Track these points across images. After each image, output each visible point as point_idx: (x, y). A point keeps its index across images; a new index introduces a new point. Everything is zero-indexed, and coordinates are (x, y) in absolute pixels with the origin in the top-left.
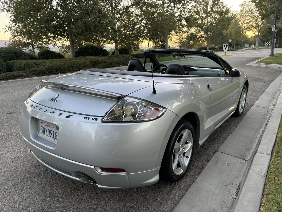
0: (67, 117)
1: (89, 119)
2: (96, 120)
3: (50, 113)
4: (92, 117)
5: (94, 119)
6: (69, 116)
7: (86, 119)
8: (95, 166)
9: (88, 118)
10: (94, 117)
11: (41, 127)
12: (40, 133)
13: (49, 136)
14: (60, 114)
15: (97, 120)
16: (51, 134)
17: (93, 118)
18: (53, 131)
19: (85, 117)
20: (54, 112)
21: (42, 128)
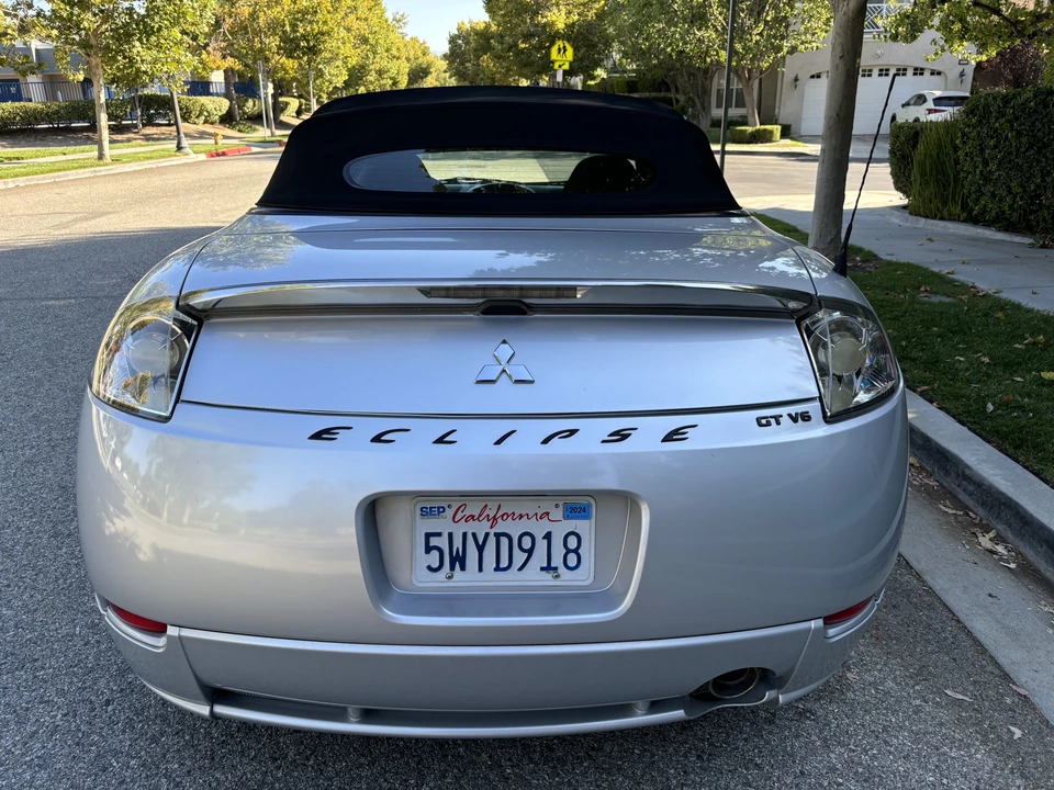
0: (668, 438)
1: (778, 423)
2: (806, 417)
3: (545, 442)
4: (785, 411)
5: (797, 414)
6: (677, 431)
7: (768, 424)
9: (773, 421)
11: (429, 534)
12: (423, 573)
13: (504, 569)
14: (620, 432)
15: (809, 419)
16: (530, 552)
17: (790, 415)
18: (539, 536)
19: (759, 419)
20: (573, 432)
21: (439, 542)
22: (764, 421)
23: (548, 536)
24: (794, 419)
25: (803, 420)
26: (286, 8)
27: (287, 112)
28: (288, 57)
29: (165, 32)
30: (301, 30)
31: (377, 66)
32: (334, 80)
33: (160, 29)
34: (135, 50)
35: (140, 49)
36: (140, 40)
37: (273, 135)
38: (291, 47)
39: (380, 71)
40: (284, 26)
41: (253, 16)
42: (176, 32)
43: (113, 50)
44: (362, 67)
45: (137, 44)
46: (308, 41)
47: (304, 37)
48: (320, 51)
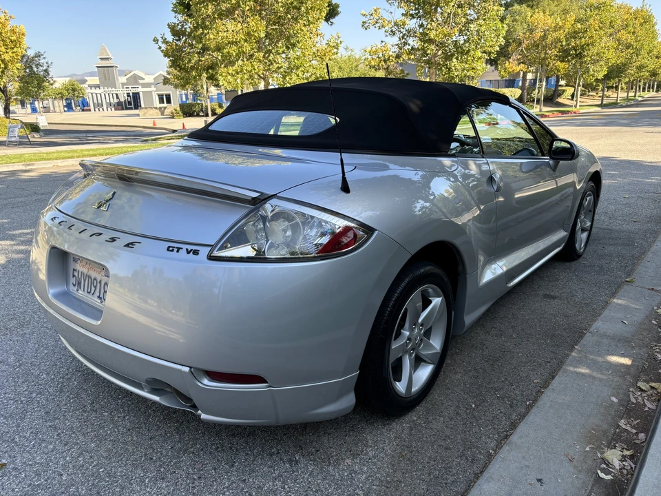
0: (127, 245)
1: (178, 251)
2: (196, 253)
3: (91, 236)
4: (185, 247)
5: (191, 250)
6: (132, 243)
7: (173, 251)
8: (191, 368)
9: (176, 250)
10: (190, 247)
11: (74, 270)
12: (71, 285)
13: (89, 293)
14: (113, 238)
15: (198, 254)
16: (95, 287)
17: (187, 249)
18: (98, 281)
19: (169, 247)
20: (101, 234)
21: (76, 274)
22: (171, 249)
23: (100, 281)
24: (188, 252)
25: (194, 254)
26: (567, 30)
27: (563, 96)
28: (561, 61)
29: (472, 53)
30: (573, 44)
31: (638, 64)
32: (596, 74)
33: (469, 51)
34: (453, 64)
35: (456, 63)
36: (457, 58)
37: (540, 111)
38: (564, 55)
39: (640, 66)
40: (561, 42)
41: (544, 38)
42: (479, 53)
43: (441, 64)
44: (624, 65)
45: (454, 60)
46: (576, 51)
47: (574, 48)
48: (585, 56)
